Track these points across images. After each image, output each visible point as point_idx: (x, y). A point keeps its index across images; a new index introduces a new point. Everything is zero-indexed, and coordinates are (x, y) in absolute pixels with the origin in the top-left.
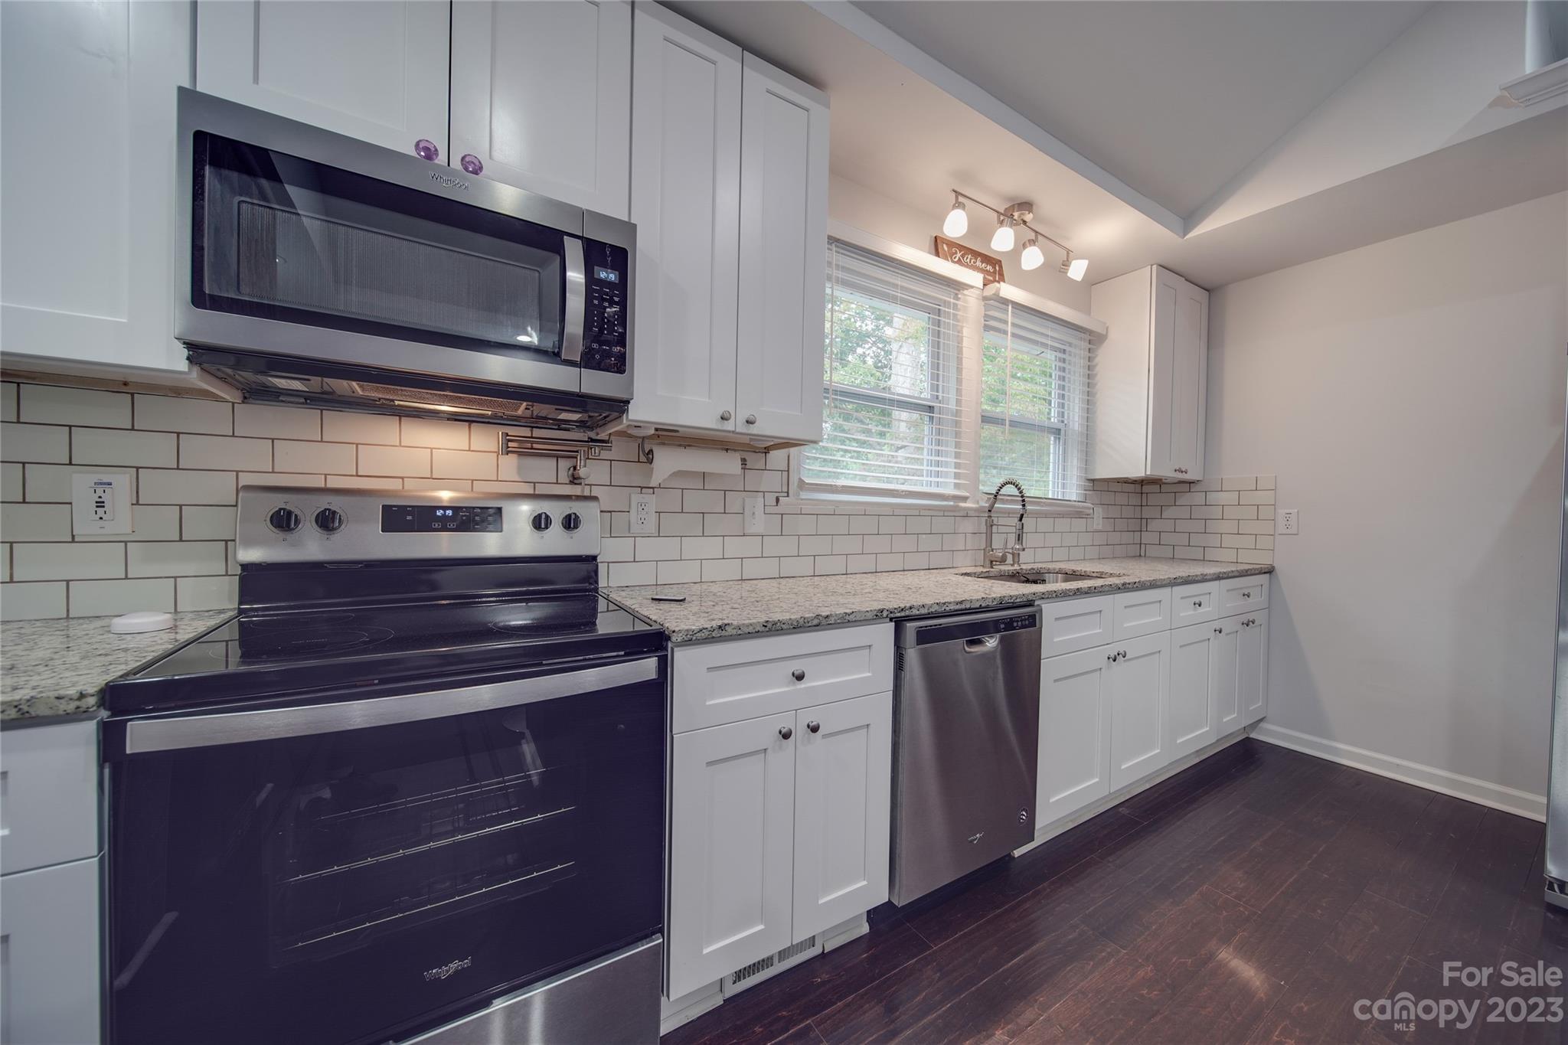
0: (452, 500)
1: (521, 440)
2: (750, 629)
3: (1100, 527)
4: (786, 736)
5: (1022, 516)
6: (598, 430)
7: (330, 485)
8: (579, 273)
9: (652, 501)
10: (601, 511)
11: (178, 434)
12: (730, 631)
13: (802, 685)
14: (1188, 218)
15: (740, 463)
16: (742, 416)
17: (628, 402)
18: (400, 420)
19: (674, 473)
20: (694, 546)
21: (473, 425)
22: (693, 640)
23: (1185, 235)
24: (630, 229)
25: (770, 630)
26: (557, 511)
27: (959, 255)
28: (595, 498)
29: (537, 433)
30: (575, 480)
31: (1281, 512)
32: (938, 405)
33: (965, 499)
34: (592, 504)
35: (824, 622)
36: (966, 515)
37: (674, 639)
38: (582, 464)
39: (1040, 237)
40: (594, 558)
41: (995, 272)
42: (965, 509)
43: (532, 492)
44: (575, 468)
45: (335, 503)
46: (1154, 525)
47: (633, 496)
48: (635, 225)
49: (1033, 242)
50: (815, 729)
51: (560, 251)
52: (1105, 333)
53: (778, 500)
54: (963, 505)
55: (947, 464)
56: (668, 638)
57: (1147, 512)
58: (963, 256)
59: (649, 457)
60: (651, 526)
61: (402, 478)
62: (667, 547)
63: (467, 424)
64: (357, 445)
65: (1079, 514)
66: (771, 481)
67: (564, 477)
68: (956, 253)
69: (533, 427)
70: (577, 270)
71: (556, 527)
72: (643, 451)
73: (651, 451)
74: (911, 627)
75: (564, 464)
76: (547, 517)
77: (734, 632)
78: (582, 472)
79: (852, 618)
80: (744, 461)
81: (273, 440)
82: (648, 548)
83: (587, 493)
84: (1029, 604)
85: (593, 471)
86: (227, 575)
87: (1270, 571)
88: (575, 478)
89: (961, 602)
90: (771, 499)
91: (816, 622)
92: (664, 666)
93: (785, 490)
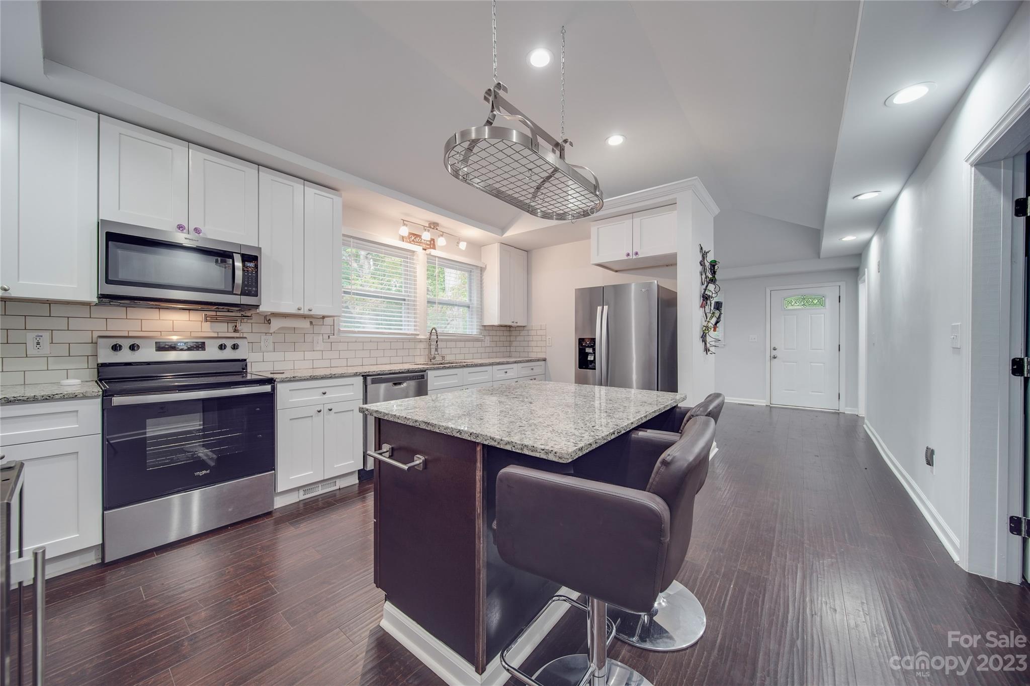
0: (177, 339)
1: (212, 317)
2: (305, 378)
3: (489, 345)
4: (319, 411)
5: (437, 341)
6: (246, 312)
7: (130, 335)
8: (240, 262)
9: (271, 339)
10: (248, 343)
11: (68, 317)
12: (297, 378)
13: (325, 396)
14: (503, 230)
15: (309, 323)
16: (307, 308)
17: (259, 306)
18: (159, 311)
19: (280, 328)
20: (290, 355)
21: (191, 311)
22: (283, 381)
23: (503, 235)
24: (259, 249)
25: (312, 378)
26: (229, 343)
27: (413, 238)
28: (245, 338)
29: (219, 314)
30: (236, 331)
31: (548, 338)
32: (407, 298)
33: (418, 335)
34: (245, 340)
35: (334, 376)
36: (421, 341)
37: (277, 380)
38: (239, 325)
39: (444, 234)
40: (245, 360)
41: (431, 244)
42: (420, 339)
43: (217, 336)
44: (236, 326)
45: (137, 342)
46: (514, 344)
47: (262, 336)
48: (261, 248)
49: (442, 235)
50: (330, 410)
51: (232, 258)
52: (484, 267)
53: (329, 337)
54: (418, 337)
55: (411, 321)
56: (275, 381)
57: (512, 339)
58: (415, 238)
59: (269, 322)
60: (271, 347)
61: (161, 332)
62: (278, 356)
63: (188, 311)
64: (141, 320)
65: (477, 340)
66: (326, 330)
67: (231, 329)
68: (412, 237)
69: (216, 311)
70: (239, 262)
71: (229, 349)
72: (266, 319)
73: (270, 320)
74: (369, 378)
75: (231, 326)
76: (225, 345)
77: (299, 379)
78: (239, 328)
79: (344, 375)
80: (311, 323)
81: (106, 319)
82: (269, 356)
83: (242, 336)
84: (425, 371)
85: (244, 327)
86: (88, 368)
87: (545, 360)
88: (235, 330)
89: (390, 370)
90: (326, 336)
91: (330, 376)
92: (273, 389)
93: (332, 332)
